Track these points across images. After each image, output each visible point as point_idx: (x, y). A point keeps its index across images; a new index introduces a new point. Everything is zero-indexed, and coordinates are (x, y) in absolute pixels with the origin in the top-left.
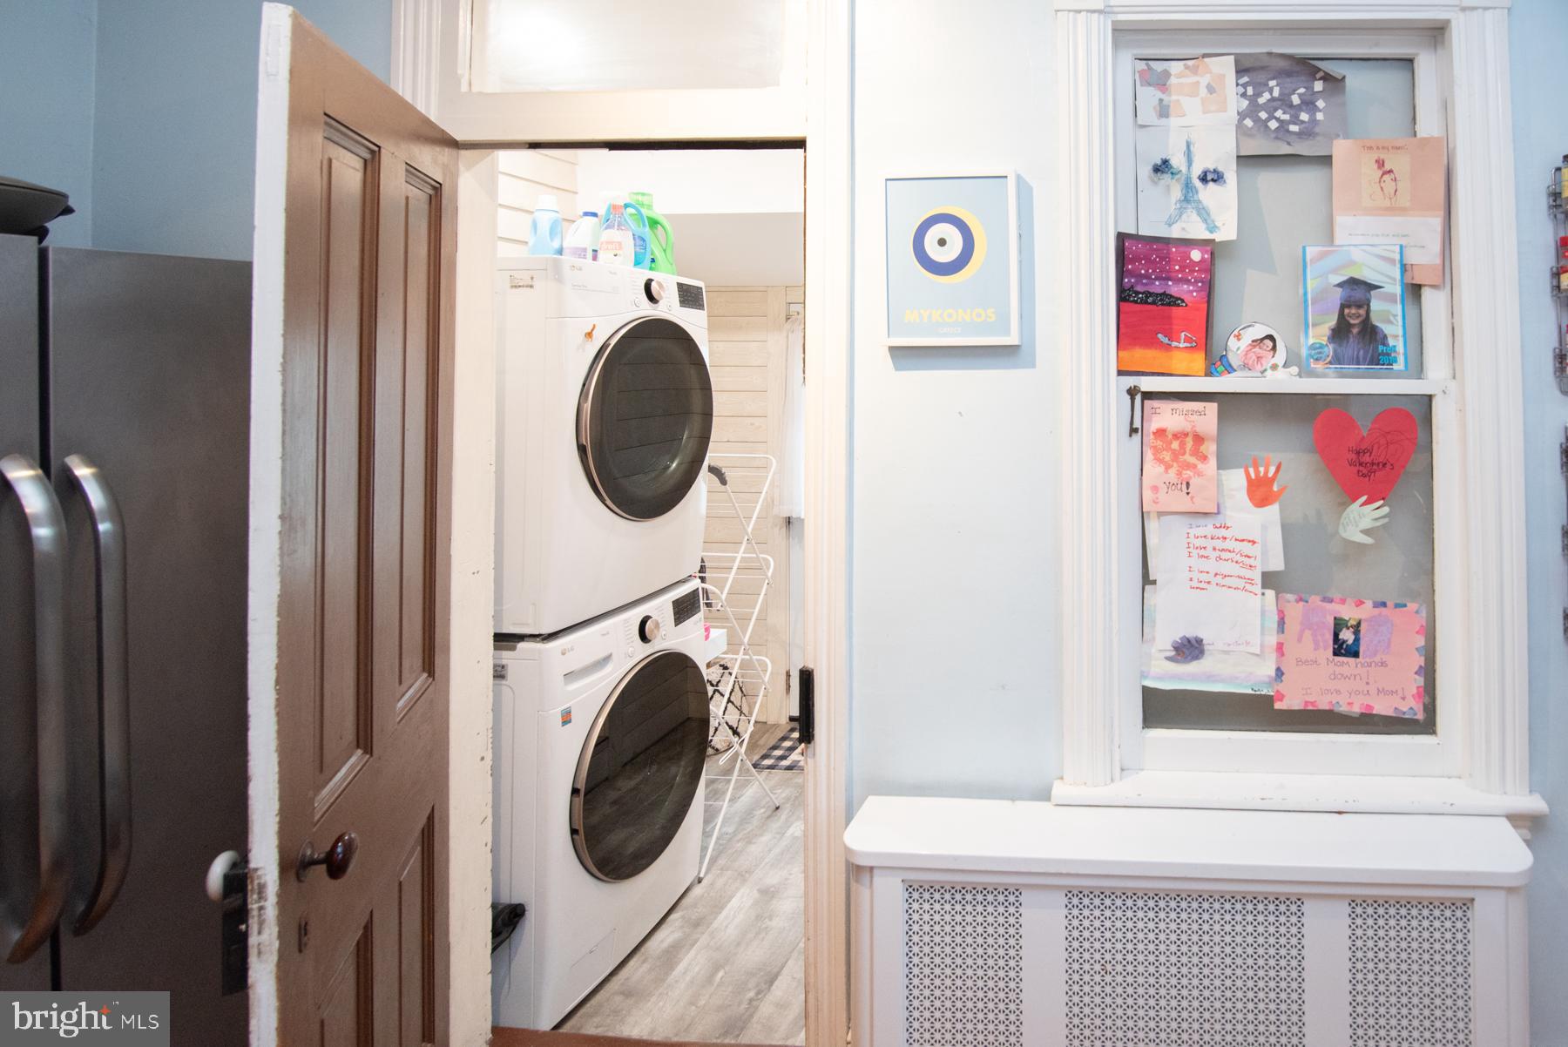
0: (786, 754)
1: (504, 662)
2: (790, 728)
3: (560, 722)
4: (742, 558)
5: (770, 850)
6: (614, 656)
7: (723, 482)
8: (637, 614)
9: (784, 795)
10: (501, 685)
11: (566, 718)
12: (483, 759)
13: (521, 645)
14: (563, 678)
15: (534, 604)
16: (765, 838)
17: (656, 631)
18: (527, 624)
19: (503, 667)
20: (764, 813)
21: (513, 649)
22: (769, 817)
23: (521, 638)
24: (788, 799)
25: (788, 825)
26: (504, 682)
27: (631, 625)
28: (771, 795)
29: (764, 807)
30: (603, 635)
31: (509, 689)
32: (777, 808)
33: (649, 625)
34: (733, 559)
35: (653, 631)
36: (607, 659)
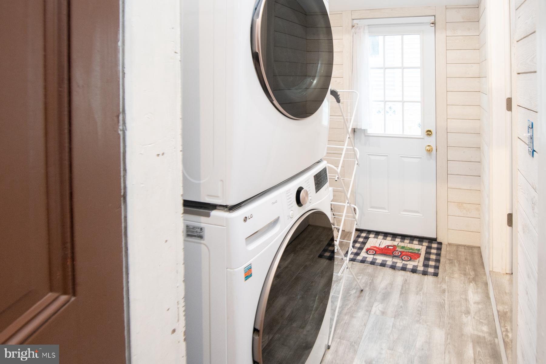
0: (359, 252)
1: (202, 225)
2: (357, 235)
3: (243, 276)
4: (347, 148)
5: (365, 325)
6: (281, 219)
7: (338, 101)
8: (293, 187)
9: (363, 281)
10: (201, 243)
11: (248, 275)
12: (174, 331)
13: (214, 213)
14: (244, 240)
15: (222, 181)
16: (360, 314)
17: (306, 198)
18: (217, 197)
19: (201, 229)
20: (356, 293)
21: (208, 215)
22: (359, 297)
23: (214, 207)
24: (366, 284)
25: (370, 305)
26: (202, 241)
27: (291, 194)
28: (357, 280)
29: (354, 288)
30: (273, 203)
31: (206, 248)
32: (362, 291)
33: (302, 194)
34: (342, 149)
35: (305, 198)
36: (276, 221)
